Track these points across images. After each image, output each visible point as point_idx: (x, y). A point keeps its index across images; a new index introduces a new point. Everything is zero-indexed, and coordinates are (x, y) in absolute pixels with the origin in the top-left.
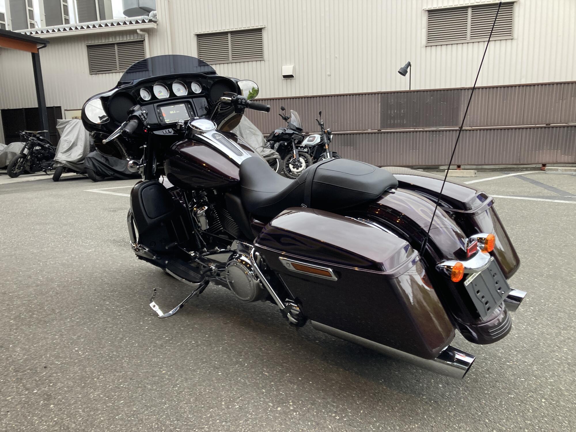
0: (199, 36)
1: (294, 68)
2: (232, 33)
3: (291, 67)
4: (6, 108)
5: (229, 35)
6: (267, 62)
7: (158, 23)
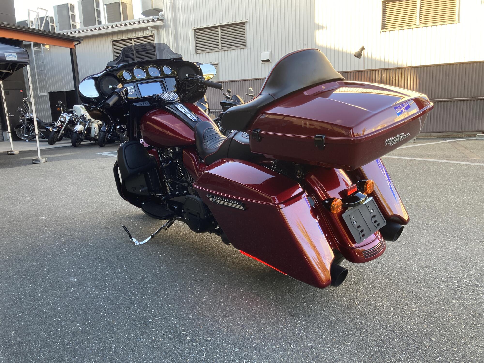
0: (195, 30)
1: (271, 54)
2: (221, 26)
3: (269, 52)
4: (52, 91)
5: (219, 28)
6: (249, 50)
7: (164, 21)
